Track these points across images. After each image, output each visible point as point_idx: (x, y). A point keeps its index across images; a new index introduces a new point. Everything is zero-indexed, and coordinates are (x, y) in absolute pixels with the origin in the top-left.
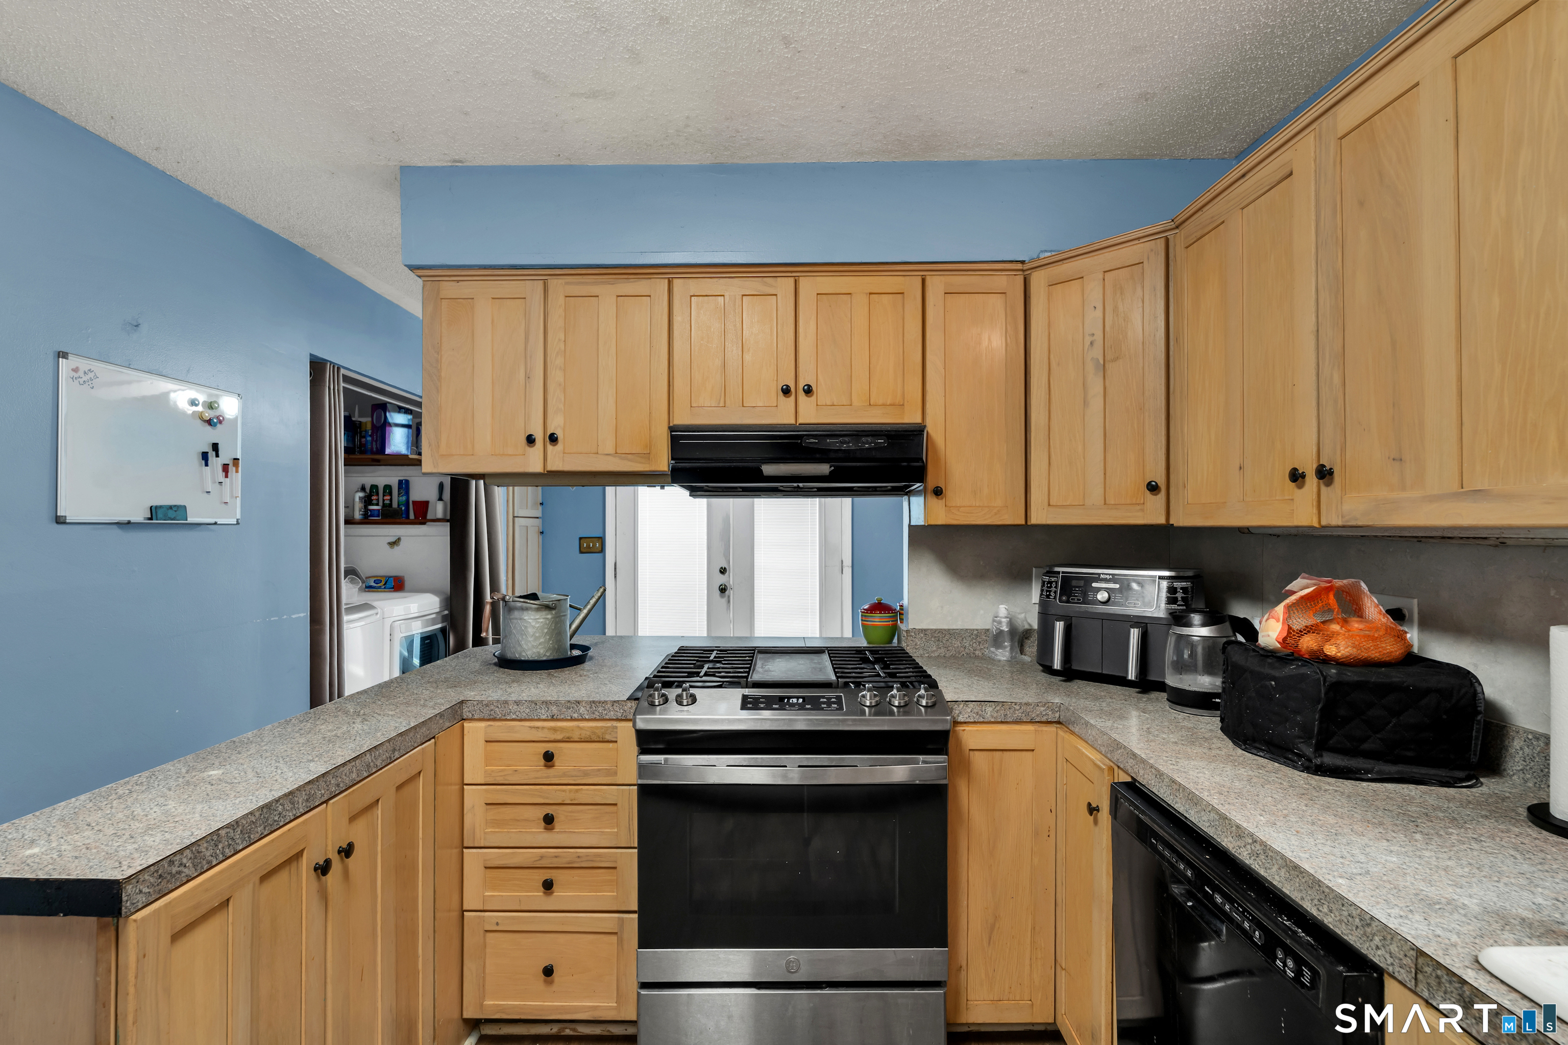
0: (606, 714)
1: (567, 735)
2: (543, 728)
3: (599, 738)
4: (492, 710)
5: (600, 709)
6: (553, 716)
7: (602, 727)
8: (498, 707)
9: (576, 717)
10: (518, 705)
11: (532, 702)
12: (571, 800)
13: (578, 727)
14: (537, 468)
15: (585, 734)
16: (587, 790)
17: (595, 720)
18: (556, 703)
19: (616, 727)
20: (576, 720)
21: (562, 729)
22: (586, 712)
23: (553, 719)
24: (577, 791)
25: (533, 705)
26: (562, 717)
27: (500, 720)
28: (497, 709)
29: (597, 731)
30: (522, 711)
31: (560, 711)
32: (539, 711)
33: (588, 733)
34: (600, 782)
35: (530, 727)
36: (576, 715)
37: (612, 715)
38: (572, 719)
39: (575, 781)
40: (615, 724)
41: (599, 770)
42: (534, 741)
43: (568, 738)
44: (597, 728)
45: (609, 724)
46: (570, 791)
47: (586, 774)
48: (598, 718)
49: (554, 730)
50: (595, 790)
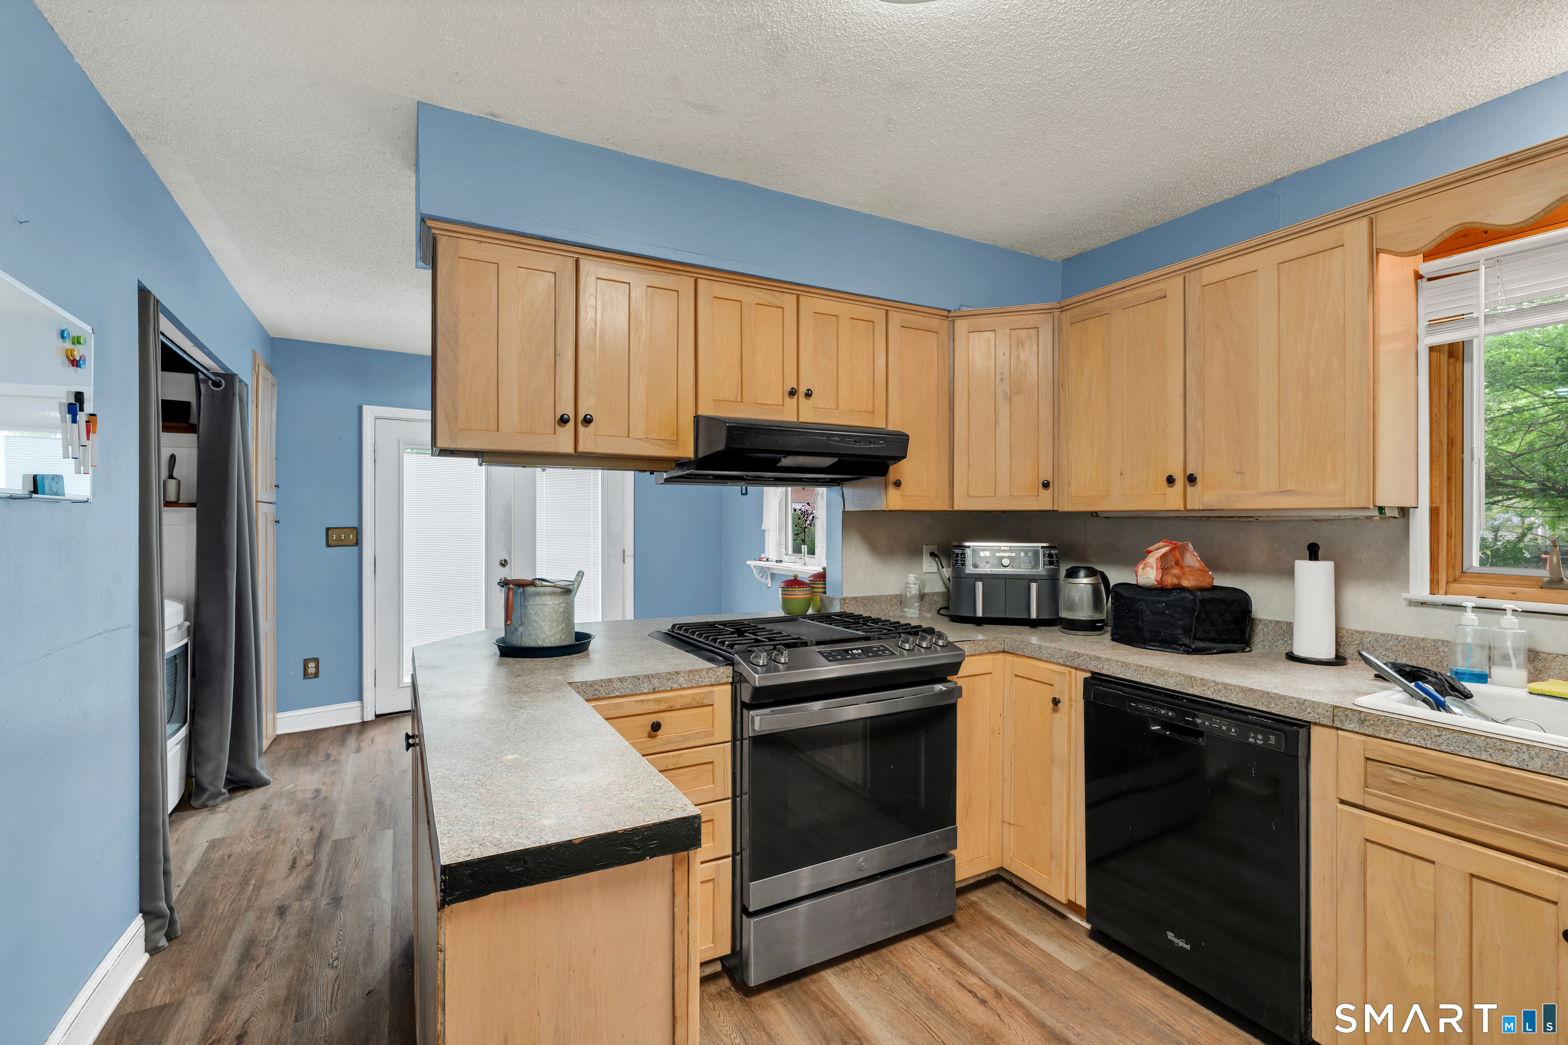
0: (702, 682)
1: (670, 704)
2: (648, 700)
3: (698, 703)
4: (596, 690)
5: (697, 677)
6: (655, 688)
7: (701, 693)
8: (602, 686)
9: (676, 687)
10: (621, 682)
11: (635, 677)
12: (674, 765)
13: (680, 695)
14: (570, 449)
15: (686, 702)
16: (688, 753)
17: (692, 687)
18: (658, 676)
19: (713, 692)
20: (675, 690)
21: (665, 699)
22: (684, 682)
23: (655, 691)
24: (679, 755)
25: (636, 680)
26: (663, 688)
27: (604, 698)
28: (601, 688)
29: (696, 697)
30: (625, 687)
31: (661, 683)
32: (642, 685)
33: (689, 700)
34: (699, 744)
35: (636, 701)
36: (675, 686)
37: (707, 681)
38: (672, 690)
39: (677, 746)
40: (711, 689)
41: (698, 733)
42: (638, 715)
43: (671, 707)
44: (696, 694)
45: (706, 689)
46: (673, 756)
47: (687, 738)
48: (695, 685)
49: (658, 701)
50: (695, 752)
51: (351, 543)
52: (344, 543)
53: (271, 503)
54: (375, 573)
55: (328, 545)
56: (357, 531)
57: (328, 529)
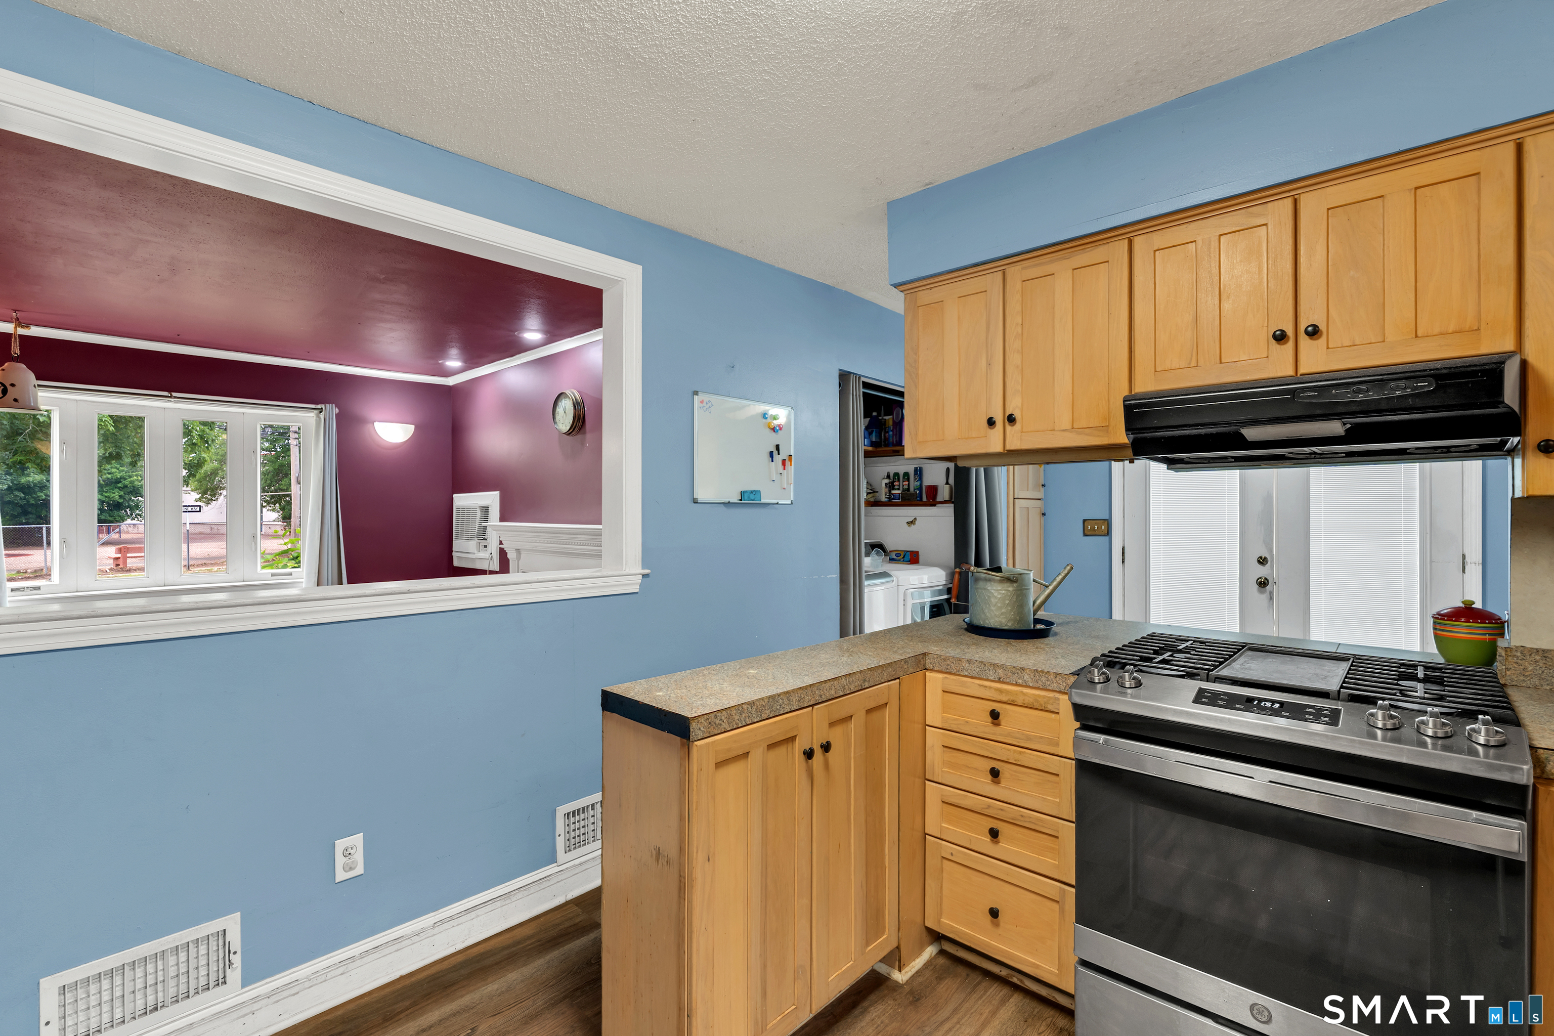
0: (1049, 685)
1: (1012, 698)
2: (990, 687)
3: (1042, 706)
4: (948, 665)
5: (1044, 679)
6: (1000, 678)
7: (1044, 697)
8: (953, 663)
9: (1021, 683)
10: (970, 664)
11: (981, 662)
12: (1016, 761)
13: (1022, 692)
14: (998, 448)
15: (1028, 701)
16: (1030, 754)
17: (1038, 688)
18: (1003, 667)
19: (1058, 699)
20: (1020, 685)
21: (1007, 692)
22: (1030, 680)
23: (999, 681)
24: (1021, 753)
25: (983, 666)
26: (1008, 680)
27: (955, 674)
28: (952, 665)
29: (1039, 699)
30: (973, 669)
31: (1006, 675)
32: (987, 671)
33: (1031, 700)
34: (1042, 750)
35: (979, 685)
36: (1020, 681)
37: (1055, 686)
38: (1017, 684)
39: (1018, 742)
40: (1057, 695)
41: (1041, 737)
42: (982, 699)
43: (1013, 701)
44: (1039, 696)
45: (1051, 695)
46: (1015, 751)
47: (1029, 739)
48: (1041, 687)
49: (1000, 691)
50: (1037, 756)
51: (1103, 533)
52: (1097, 533)
53: (1040, 499)
54: (1123, 562)
55: (1085, 535)
56: (1108, 522)
57: (1084, 521)
